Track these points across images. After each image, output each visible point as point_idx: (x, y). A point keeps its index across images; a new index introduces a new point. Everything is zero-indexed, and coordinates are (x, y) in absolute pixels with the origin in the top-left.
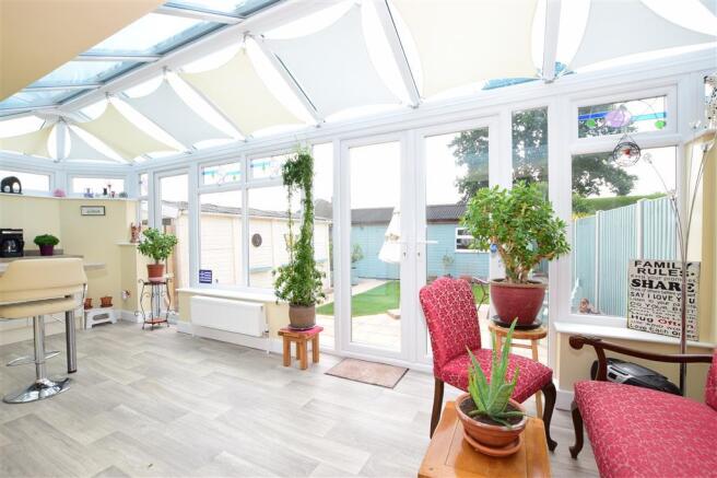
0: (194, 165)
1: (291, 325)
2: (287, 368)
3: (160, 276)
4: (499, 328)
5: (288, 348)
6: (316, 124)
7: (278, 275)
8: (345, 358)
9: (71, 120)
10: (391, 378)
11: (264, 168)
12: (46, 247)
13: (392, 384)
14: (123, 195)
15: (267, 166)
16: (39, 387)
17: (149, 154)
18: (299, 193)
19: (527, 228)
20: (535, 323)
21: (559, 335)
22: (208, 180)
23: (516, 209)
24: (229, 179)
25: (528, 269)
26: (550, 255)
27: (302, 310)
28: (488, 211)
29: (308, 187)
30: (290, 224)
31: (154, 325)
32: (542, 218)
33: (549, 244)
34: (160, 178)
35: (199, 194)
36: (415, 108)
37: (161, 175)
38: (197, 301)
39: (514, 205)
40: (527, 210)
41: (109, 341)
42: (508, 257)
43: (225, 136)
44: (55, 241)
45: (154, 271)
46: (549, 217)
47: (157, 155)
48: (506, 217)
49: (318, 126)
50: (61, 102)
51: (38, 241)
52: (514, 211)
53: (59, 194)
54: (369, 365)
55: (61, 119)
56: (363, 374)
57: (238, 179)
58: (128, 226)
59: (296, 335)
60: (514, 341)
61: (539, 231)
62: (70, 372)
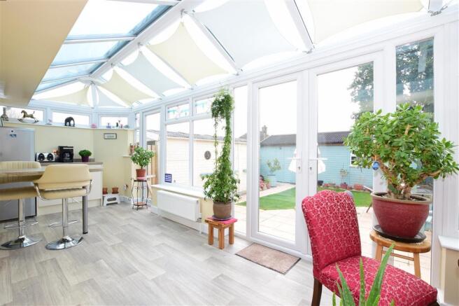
0: (163, 107)
1: (214, 216)
2: (211, 246)
3: (143, 176)
4: (380, 238)
5: (211, 232)
6: (236, 73)
7: (206, 180)
8: (254, 244)
9: (97, 82)
10: (284, 265)
11: (203, 107)
12: (85, 157)
13: (285, 270)
14: (127, 127)
15: (205, 105)
16: (64, 241)
17: (140, 101)
18: (223, 122)
19: (410, 148)
20: (418, 237)
21: (444, 251)
22: (172, 116)
23: (399, 131)
24: (183, 115)
25: (411, 186)
26: (435, 173)
27: (221, 206)
28: (371, 132)
29: (228, 118)
30: (216, 144)
31: (139, 207)
32: (428, 140)
33: (434, 163)
34: (146, 116)
35: (166, 125)
36: (308, 53)
37: (146, 113)
38: (160, 194)
39: (397, 126)
40: (410, 132)
41: (112, 215)
42: (391, 174)
43: (179, 87)
44: (89, 154)
45: (140, 173)
46: (434, 138)
47: (145, 102)
48: (388, 137)
49: (238, 75)
50: (91, 73)
51: (81, 153)
52: (397, 132)
53: (94, 126)
54: (269, 252)
55: (92, 83)
56: (264, 258)
57: (188, 115)
58: (129, 145)
59: (217, 223)
60: (396, 252)
61: (423, 151)
62: (84, 233)
